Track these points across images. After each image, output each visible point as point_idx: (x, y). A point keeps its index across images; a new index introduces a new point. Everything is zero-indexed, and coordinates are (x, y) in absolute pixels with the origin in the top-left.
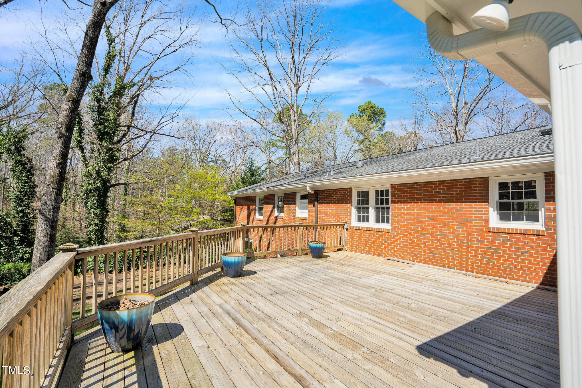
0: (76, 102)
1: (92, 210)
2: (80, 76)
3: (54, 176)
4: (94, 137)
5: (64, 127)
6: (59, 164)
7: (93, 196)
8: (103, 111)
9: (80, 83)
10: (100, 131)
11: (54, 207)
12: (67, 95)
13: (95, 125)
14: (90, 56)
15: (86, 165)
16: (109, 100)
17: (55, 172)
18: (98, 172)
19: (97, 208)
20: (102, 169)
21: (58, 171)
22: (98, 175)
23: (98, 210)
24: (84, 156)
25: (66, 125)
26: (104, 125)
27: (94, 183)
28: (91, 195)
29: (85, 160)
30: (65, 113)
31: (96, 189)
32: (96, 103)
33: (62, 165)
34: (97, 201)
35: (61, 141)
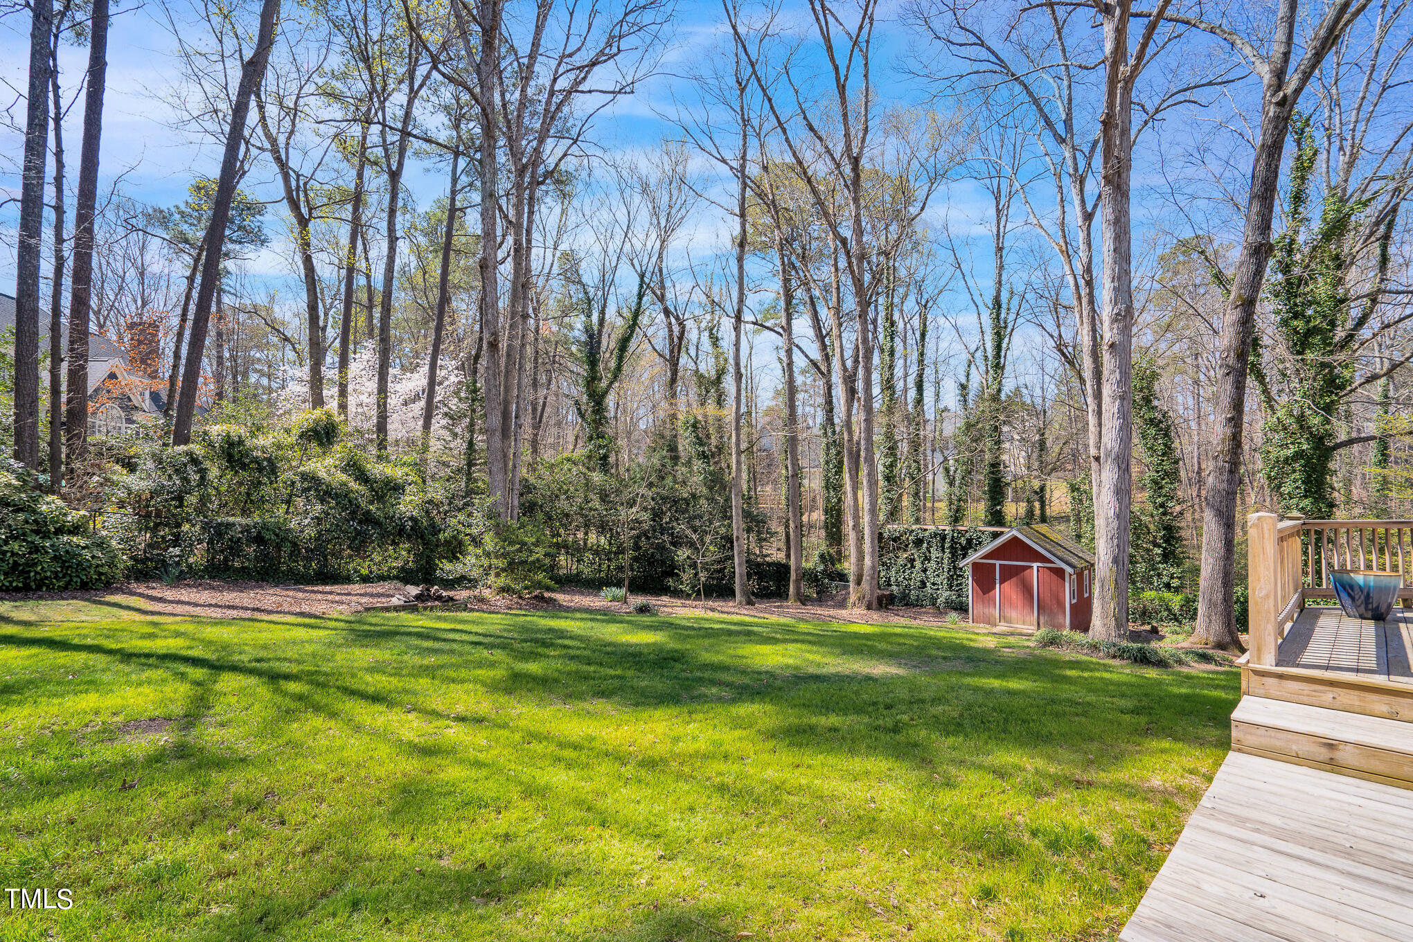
0: (1248, 305)
1: (1295, 501)
2: (1251, 255)
3: (1223, 440)
4: (1282, 350)
5: (1232, 354)
6: (1230, 420)
7: (1294, 471)
8: (1299, 286)
9: (1253, 268)
10: (1298, 333)
11: (1228, 493)
12: (1232, 297)
13: (1285, 323)
14: (1266, 212)
15: (1272, 407)
16: (1312, 258)
17: (1225, 434)
18: (1301, 419)
19: (1306, 497)
20: (1308, 412)
21: (1229, 431)
22: (1301, 427)
23: (1307, 501)
24: (1266, 391)
25: (1236, 349)
26: (1304, 316)
27: (1292, 443)
28: (1288, 469)
29: (1269, 400)
30: (1231, 329)
31: (1299, 455)
32: (1280, 276)
33: (1236, 421)
34: (1303, 482)
35: (1230, 379)
